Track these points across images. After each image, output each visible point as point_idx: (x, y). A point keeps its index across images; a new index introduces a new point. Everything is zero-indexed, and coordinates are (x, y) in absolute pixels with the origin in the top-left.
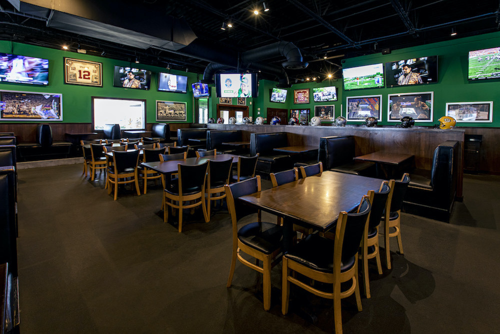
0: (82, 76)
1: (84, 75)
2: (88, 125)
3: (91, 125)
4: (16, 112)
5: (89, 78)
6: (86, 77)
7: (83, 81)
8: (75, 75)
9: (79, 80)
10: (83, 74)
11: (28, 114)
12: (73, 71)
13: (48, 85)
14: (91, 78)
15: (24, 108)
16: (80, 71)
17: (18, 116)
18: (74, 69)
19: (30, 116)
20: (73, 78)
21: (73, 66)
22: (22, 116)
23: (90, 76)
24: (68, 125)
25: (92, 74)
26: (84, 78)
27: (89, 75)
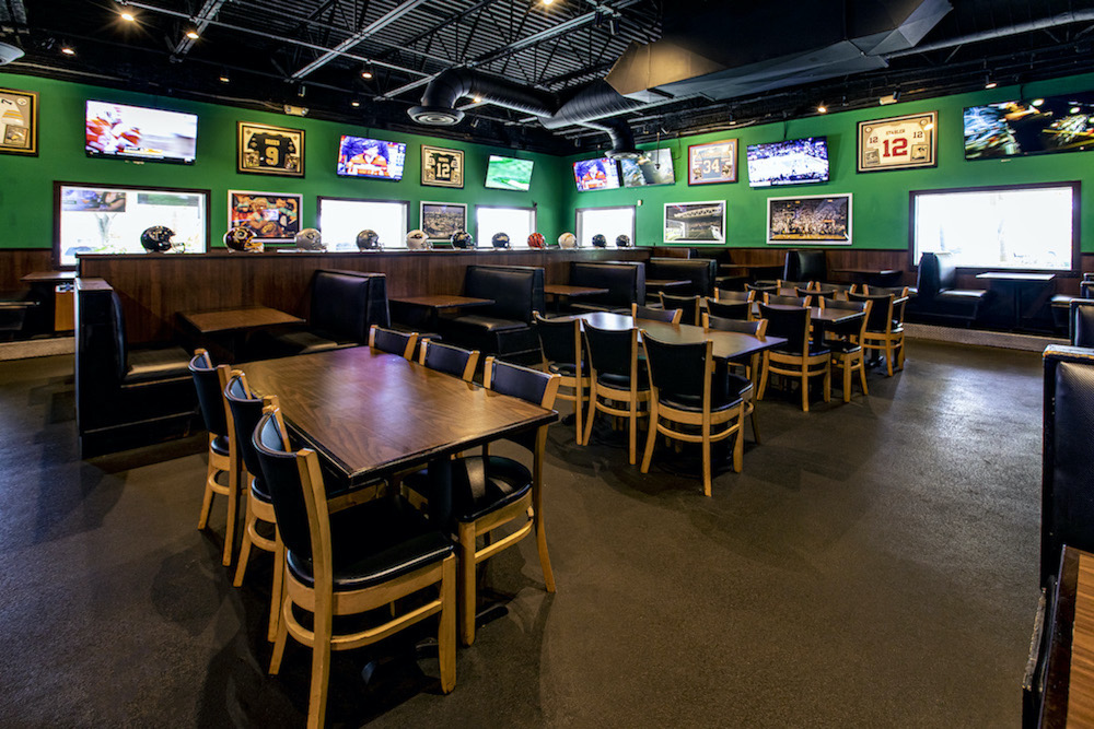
0: (890, 152)
1: (895, 149)
2: (901, 254)
3: (906, 254)
4: (787, 230)
5: (905, 153)
6: (899, 151)
7: (892, 160)
8: (876, 153)
9: (884, 161)
10: (891, 146)
11: (801, 234)
12: (873, 144)
13: (828, 180)
14: (909, 153)
15: (797, 223)
16: (886, 142)
17: (789, 237)
18: (876, 140)
19: (804, 237)
20: (872, 159)
21: (872, 136)
22: (794, 237)
23: (908, 149)
24: (861, 253)
25: (912, 141)
26: (895, 154)
27: (905, 145)
